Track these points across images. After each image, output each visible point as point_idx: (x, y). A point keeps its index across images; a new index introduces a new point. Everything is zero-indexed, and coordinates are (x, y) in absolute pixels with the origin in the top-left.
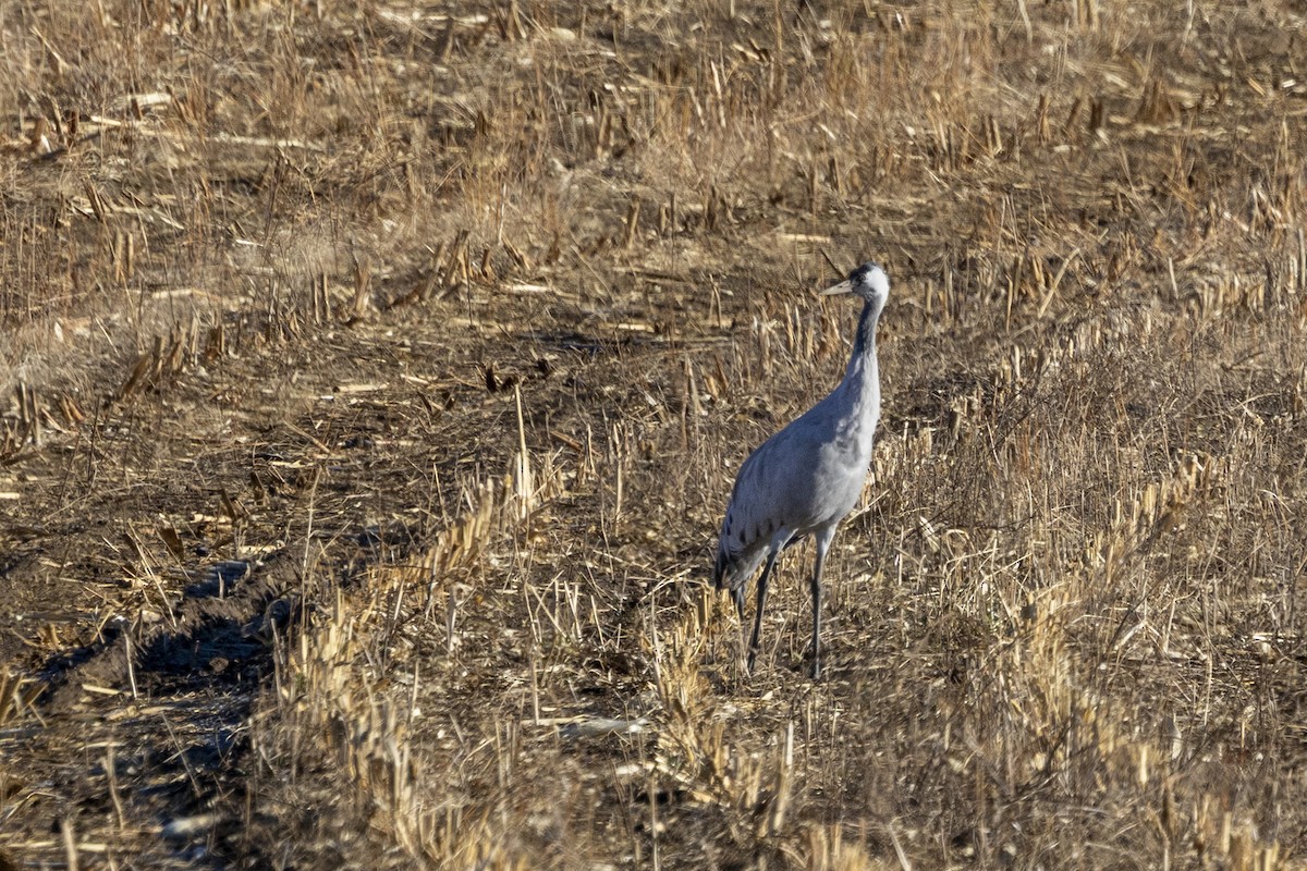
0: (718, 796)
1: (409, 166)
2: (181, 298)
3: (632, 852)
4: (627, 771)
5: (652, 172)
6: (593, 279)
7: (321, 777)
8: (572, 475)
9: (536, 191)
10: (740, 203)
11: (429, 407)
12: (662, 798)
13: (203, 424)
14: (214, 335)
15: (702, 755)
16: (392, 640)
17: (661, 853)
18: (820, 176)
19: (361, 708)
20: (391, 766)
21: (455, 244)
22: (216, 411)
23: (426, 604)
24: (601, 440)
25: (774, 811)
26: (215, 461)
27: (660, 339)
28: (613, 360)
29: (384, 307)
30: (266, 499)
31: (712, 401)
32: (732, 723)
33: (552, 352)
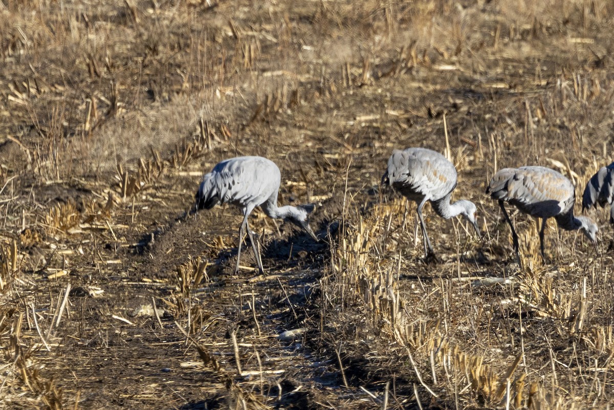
0: (550, 313)
1: (387, 10)
2: (278, 76)
3: (510, 342)
4: (505, 302)
5: (505, 9)
6: (478, 62)
7: (356, 309)
8: (472, 158)
9: (449, 20)
10: (549, 24)
11: (400, 126)
12: (524, 315)
13: (291, 137)
14: (294, 93)
15: (542, 294)
16: (387, 241)
17: (525, 342)
18: (587, 11)
19: (374, 274)
20: (391, 302)
21: (410, 47)
22: (296, 131)
23: (403, 223)
24: (485, 141)
25: (579, 320)
26: (296, 155)
27: (512, 91)
28: (490, 102)
29: (377, 78)
30: (323, 173)
31: (539, 121)
32: (556, 278)
33: (459, 99)
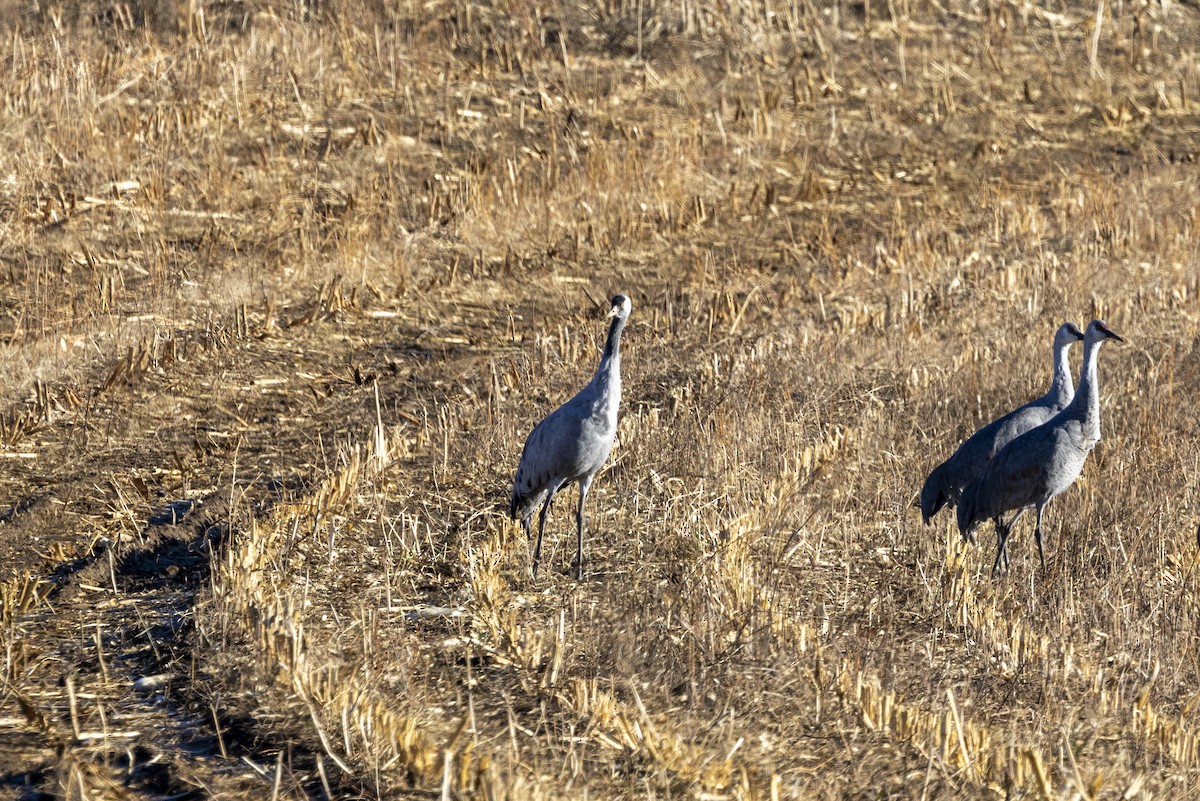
0: (513, 660)
1: (302, 231)
2: (147, 321)
3: (454, 699)
4: (451, 643)
5: (467, 235)
6: (427, 307)
7: (242, 648)
8: (414, 441)
9: (389, 248)
10: (528, 256)
11: (315, 394)
12: (475, 662)
13: (162, 407)
14: (169, 346)
15: (502, 632)
16: (291, 554)
17: (475, 700)
18: (582, 238)
19: (270, 600)
20: (290, 640)
21: (333, 284)
22: (170, 398)
23: (314, 529)
24: (433, 417)
25: (551, 670)
26: (170, 432)
27: (473, 348)
28: (441, 363)
29: (285, 327)
30: (205, 458)
31: (509, 391)
32: (522, 610)
33: (399, 357)
